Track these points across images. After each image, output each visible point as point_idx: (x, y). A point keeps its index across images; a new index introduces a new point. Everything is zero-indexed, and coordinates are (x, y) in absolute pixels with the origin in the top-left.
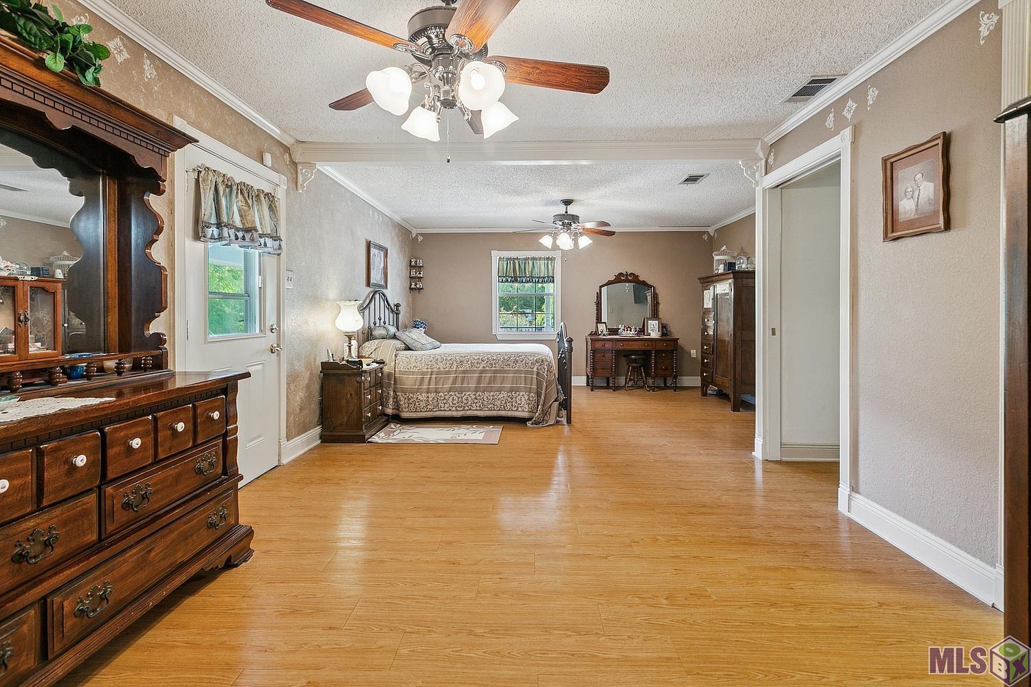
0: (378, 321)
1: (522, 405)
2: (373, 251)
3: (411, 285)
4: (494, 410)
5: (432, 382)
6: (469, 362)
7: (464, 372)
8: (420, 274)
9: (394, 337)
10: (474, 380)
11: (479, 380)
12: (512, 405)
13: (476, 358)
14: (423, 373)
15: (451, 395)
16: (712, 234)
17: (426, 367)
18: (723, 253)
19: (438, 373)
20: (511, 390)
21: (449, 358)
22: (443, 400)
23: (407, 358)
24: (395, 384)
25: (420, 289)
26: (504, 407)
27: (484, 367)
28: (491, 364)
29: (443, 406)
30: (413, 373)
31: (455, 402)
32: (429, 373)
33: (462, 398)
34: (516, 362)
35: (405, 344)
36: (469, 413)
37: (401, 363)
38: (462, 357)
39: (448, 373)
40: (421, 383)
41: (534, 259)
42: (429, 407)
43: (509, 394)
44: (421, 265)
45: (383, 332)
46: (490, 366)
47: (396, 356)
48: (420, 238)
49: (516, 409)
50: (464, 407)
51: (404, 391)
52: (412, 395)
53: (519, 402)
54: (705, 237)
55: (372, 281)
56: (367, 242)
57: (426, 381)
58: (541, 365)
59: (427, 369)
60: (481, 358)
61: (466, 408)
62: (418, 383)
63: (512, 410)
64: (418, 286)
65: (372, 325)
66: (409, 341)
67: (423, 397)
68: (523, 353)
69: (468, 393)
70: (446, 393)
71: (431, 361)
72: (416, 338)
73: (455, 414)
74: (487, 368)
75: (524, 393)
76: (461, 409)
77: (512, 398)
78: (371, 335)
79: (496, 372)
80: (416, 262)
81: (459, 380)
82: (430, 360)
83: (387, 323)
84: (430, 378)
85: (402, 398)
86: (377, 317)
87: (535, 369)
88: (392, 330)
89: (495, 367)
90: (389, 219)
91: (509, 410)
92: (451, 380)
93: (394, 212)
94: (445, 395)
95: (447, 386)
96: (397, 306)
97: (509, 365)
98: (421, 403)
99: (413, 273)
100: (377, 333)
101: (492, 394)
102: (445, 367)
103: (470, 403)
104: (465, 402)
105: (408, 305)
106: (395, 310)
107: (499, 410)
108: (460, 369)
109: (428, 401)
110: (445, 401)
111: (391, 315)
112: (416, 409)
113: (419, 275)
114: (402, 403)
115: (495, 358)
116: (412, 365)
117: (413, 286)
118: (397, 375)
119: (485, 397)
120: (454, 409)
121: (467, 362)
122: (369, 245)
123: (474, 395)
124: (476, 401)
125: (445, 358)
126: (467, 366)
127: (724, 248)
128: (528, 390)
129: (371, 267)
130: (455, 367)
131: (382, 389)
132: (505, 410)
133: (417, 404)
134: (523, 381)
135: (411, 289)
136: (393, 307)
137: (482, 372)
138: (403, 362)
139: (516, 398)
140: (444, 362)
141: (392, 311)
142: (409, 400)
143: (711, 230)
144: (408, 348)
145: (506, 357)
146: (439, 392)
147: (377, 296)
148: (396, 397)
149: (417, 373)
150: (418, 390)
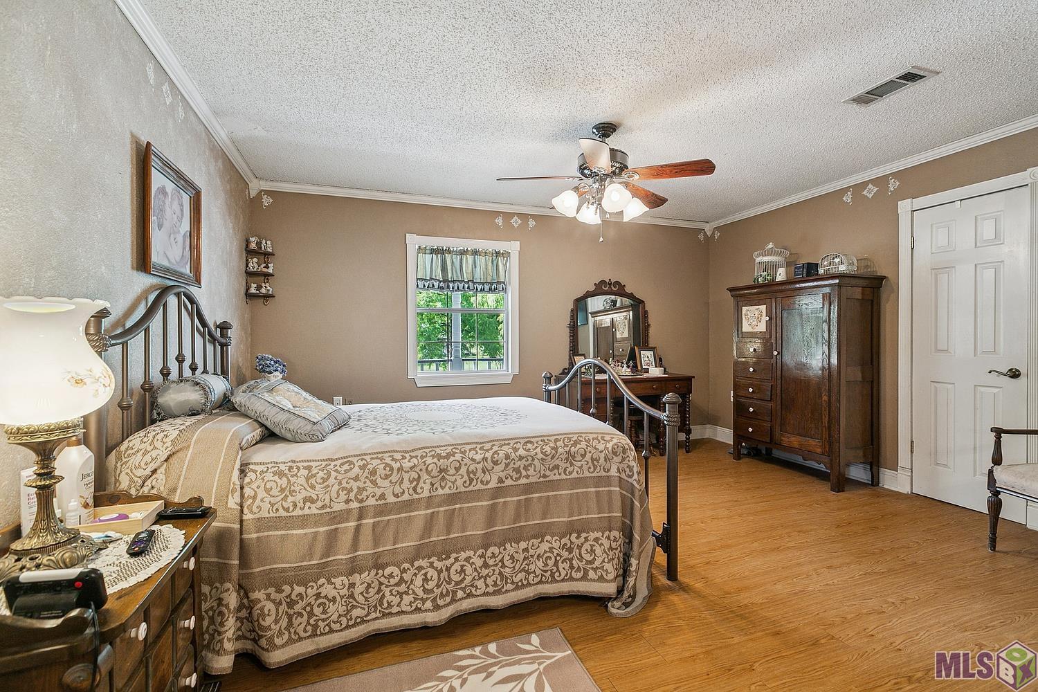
0: (173, 366)
1: (597, 564)
2: (158, 180)
3: (248, 288)
4: (529, 585)
5: (362, 538)
6: (463, 470)
7: (454, 498)
8: (267, 267)
9: (226, 405)
10: (480, 517)
11: (492, 515)
12: (572, 567)
13: (478, 457)
14: (337, 517)
15: (420, 568)
16: (709, 234)
17: (343, 496)
18: (770, 253)
19: (381, 510)
20: (571, 529)
21: (407, 464)
22: (397, 584)
23: (281, 474)
24: (244, 562)
25: (267, 297)
26: (552, 575)
27: (500, 480)
28: (517, 470)
29: (396, 600)
30: (304, 521)
31: (431, 585)
32: (355, 514)
33: (448, 569)
34: (570, 458)
35: (262, 425)
36: (466, 605)
37: (261, 493)
38: (439, 457)
39: (409, 505)
40: (330, 547)
41: (476, 253)
42: (357, 612)
43: (564, 541)
44: (270, 250)
45: (191, 396)
46: (515, 475)
47: (243, 472)
48: (267, 201)
49: (580, 575)
50: (455, 592)
51: (275, 581)
52: (301, 589)
53: (588, 557)
54: (701, 237)
55: (156, 257)
56: (137, 143)
57: (346, 540)
58: (623, 459)
59: (347, 502)
60: (489, 455)
61: (460, 594)
62: (319, 548)
63: (571, 579)
64: (263, 291)
65: (156, 377)
66: (275, 419)
67: (334, 588)
68: (580, 434)
69: (463, 555)
70: (406, 565)
71: (356, 479)
72: (289, 406)
73: (432, 618)
74: (509, 482)
75: (599, 534)
76: (448, 599)
77: (570, 550)
78: (154, 404)
79: (529, 488)
80: (259, 244)
81: (441, 522)
82: (352, 474)
83: (200, 368)
84: (358, 528)
85: (269, 606)
86: (173, 352)
87: (614, 472)
88: (218, 386)
89: (527, 477)
90: (203, 129)
91: (563, 580)
92: (418, 526)
93: (215, 113)
94: (404, 571)
95: (409, 543)
96: (224, 327)
97: (557, 467)
98: (332, 608)
99: (254, 264)
100: (173, 397)
101: (523, 545)
102: (398, 490)
103: (468, 579)
104: (456, 578)
105: (243, 327)
106: (218, 336)
107: (540, 582)
108: (440, 492)
109: (352, 596)
110: (403, 588)
111: (210, 348)
112: (316, 626)
113: (265, 270)
114: (269, 621)
115: (521, 452)
116: (299, 497)
117: (253, 290)
118: (251, 536)
119: (506, 557)
120: (429, 605)
121: (457, 469)
122: (144, 158)
123: (482, 556)
124: (484, 572)
125: (396, 466)
126: (460, 482)
127: (771, 245)
128: (606, 524)
129: (153, 219)
130: (427, 487)
131: (196, 610)
132: (554, 581)
133: (317, 611)
134: (593, 505)
135: (249, 296)
136: (213, 328)
137: (497, 492)
138: (268, 490)
139: (580, 547)
140: (394, 478)
141: (213, 339)
142: (291, 604)
143: (708, 228)
144: (270, 436)
145: (548, 449)
146: (384, 567)
147: (172, 301)
148: (247, 607)
149: (317, 520)
150: (324, 571)
